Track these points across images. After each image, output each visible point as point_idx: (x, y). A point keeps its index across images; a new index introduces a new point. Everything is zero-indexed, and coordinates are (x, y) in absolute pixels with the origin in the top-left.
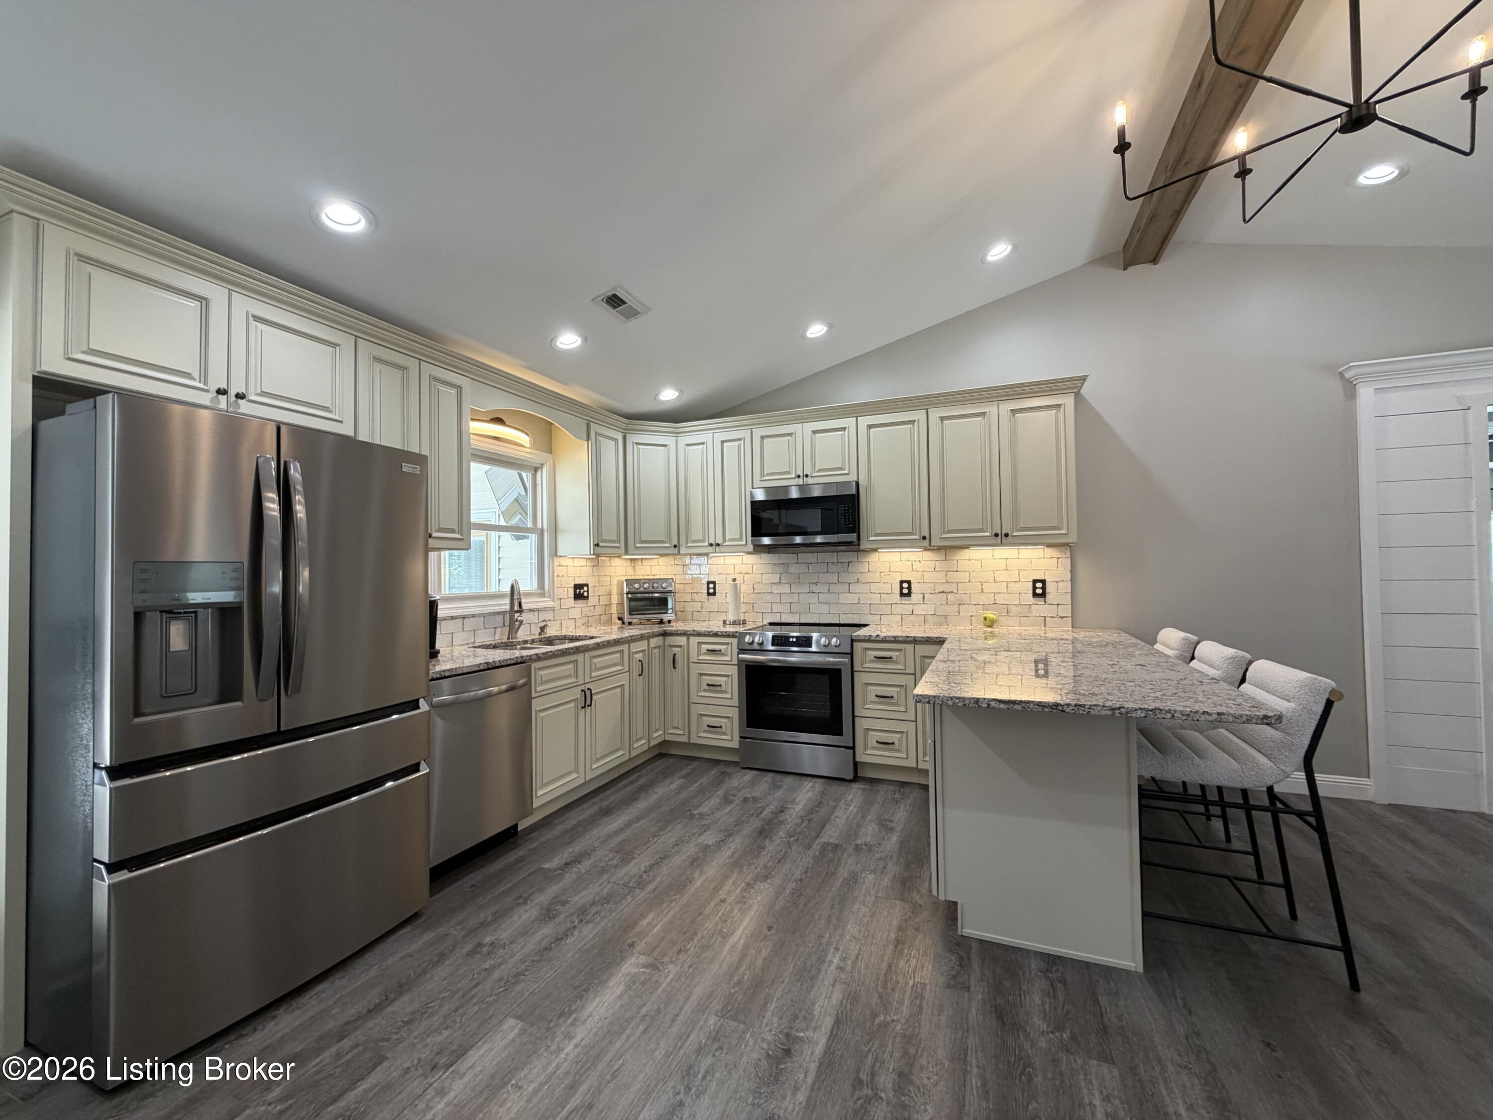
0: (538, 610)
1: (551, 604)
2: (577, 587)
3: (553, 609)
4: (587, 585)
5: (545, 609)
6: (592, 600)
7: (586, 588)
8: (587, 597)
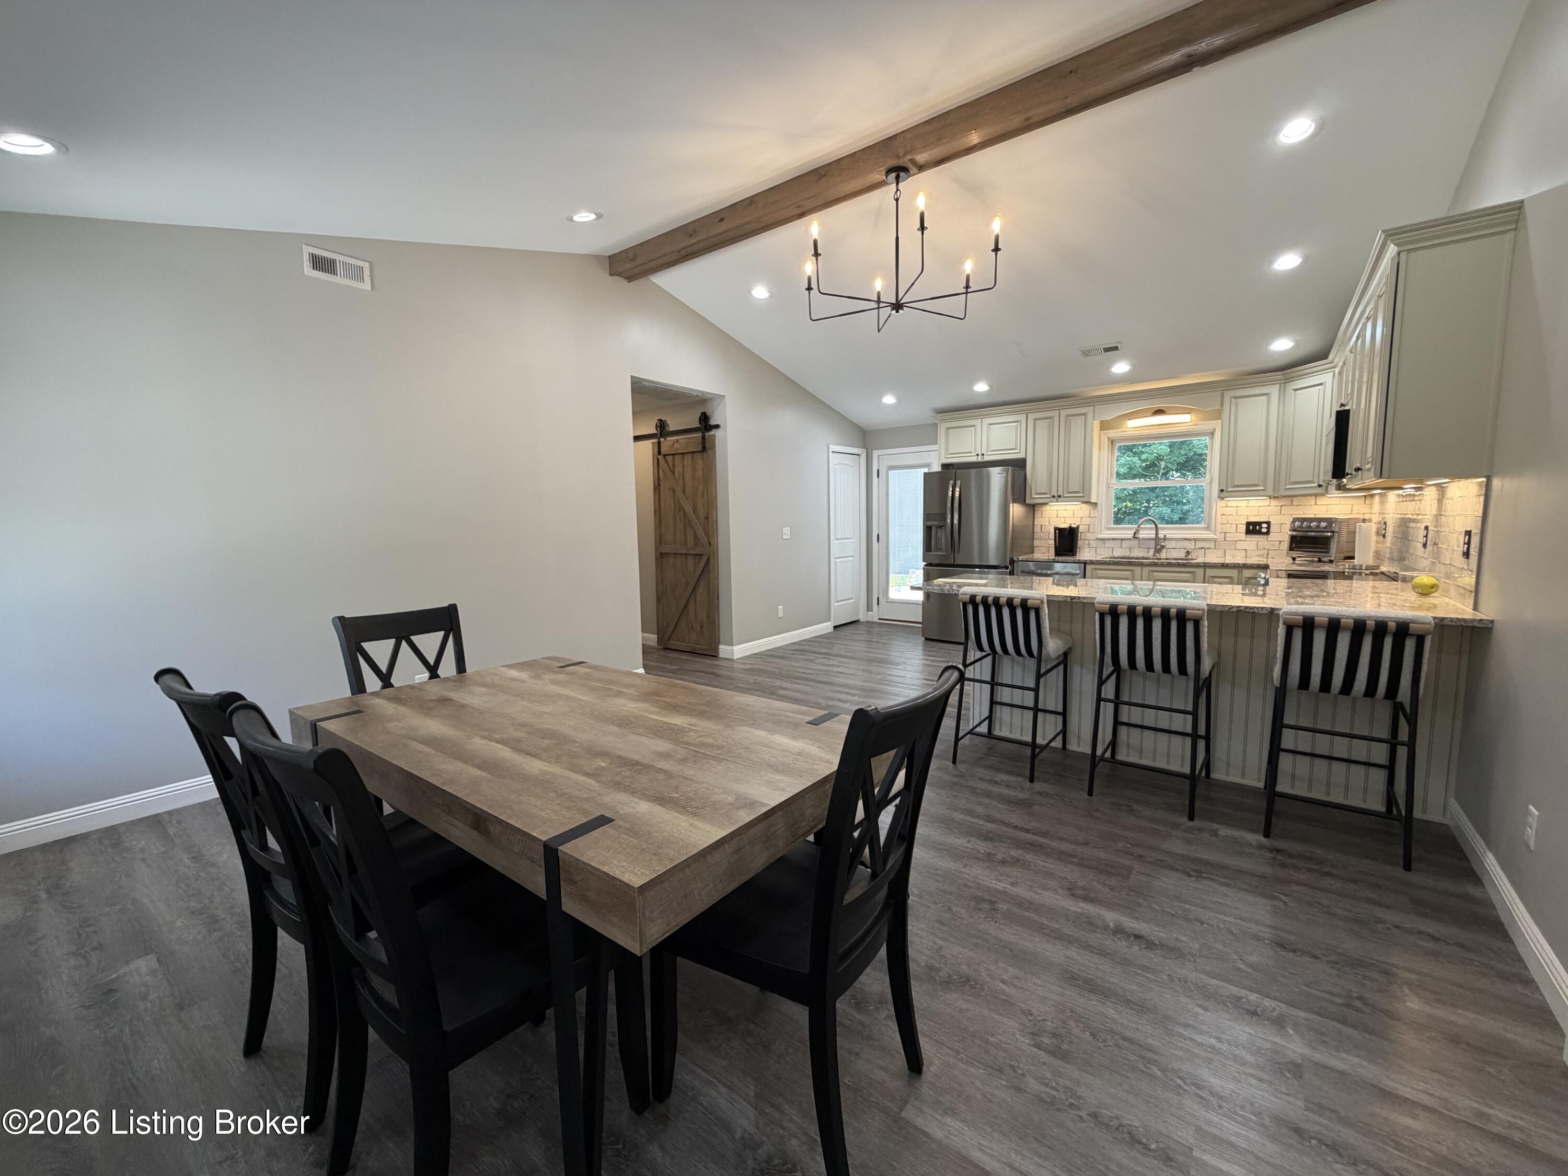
0: (1195, 540)
1: (1212, 536)
2: (1248, 524)
3: (1215, 541)
4: (1268, 523)
5: (1204, 540)
6: (1272, 536)
7: (1264, 525)
8: (1268, 533)
